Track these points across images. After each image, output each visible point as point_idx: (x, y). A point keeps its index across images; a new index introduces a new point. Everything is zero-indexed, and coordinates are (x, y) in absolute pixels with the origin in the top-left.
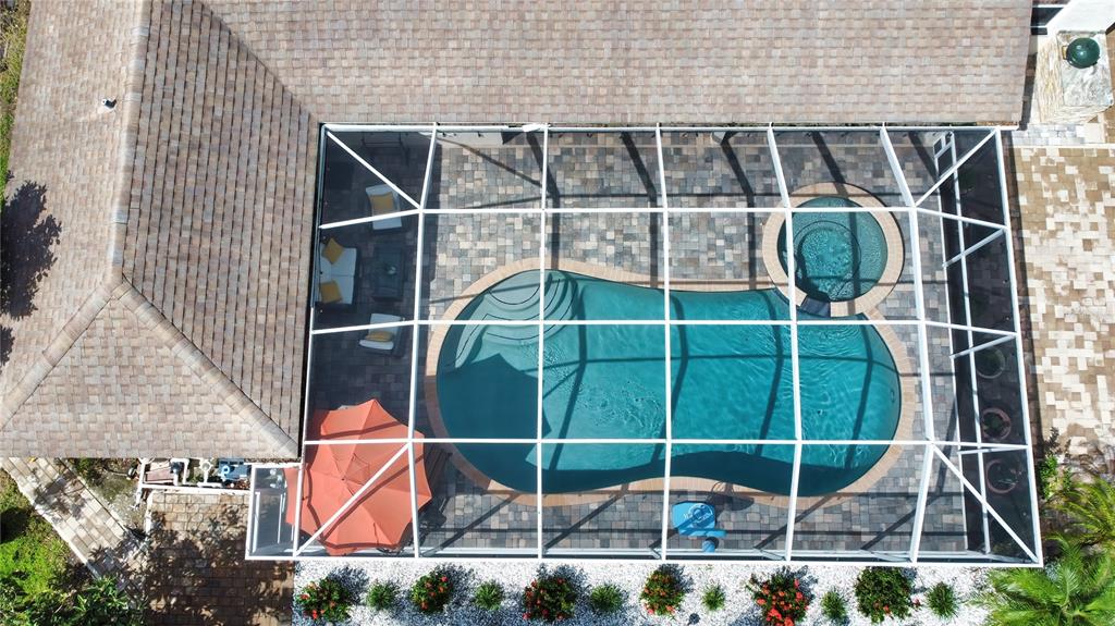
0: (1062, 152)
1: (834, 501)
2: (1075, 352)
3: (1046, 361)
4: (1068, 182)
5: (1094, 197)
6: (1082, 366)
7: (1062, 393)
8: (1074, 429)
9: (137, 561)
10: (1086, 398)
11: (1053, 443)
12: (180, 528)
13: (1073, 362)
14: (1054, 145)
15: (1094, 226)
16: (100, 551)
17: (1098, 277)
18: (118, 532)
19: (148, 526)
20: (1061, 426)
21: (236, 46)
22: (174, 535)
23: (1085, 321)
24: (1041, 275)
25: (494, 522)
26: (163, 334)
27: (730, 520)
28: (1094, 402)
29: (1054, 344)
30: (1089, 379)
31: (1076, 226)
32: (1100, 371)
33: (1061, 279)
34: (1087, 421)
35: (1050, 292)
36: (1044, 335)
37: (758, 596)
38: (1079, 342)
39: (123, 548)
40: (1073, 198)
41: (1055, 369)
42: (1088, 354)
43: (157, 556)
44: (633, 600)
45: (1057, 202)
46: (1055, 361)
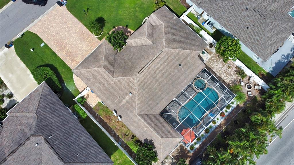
0: (208, 60)
1: (219, 104)
2: (224, 75)
3: (223, 78)
4: (211, 62)
5: (214, 61)
6: (225, 76)
7: (226, 79)
8: (229, 81)
9: (174, 161)
10: (228, 78)
11: (229, 84)
12: (175, 155)
13: (224, 76)
14: (207, 60)
15: (216, 64)
16: (171, 163)
17: (220, 68)
18: (171, 160)
19: (172, 157)
20: (228, 82)
21: (149, 115)
22: (175, 156)
23: (222, 72)
24: (216, 71)
25: (197, 130)
26: (168, 139)
27: (213, 112)
28: (229, 78)
29: (222, 76)
30: (227, 76)
31: (215, 65)
32: (227, 75)
33: (218, 71)
34: (230, 80)
35: (218, 72)
36: (221, 76)
37: (220, 116)
38: (223, 74)
39: (172, 161)
40: (212, 63)
41: (224, 78)
42: (225, 74)
43: (176, 159)
44: (212, 125)
45: (212, 65)
46: (223, 77)
